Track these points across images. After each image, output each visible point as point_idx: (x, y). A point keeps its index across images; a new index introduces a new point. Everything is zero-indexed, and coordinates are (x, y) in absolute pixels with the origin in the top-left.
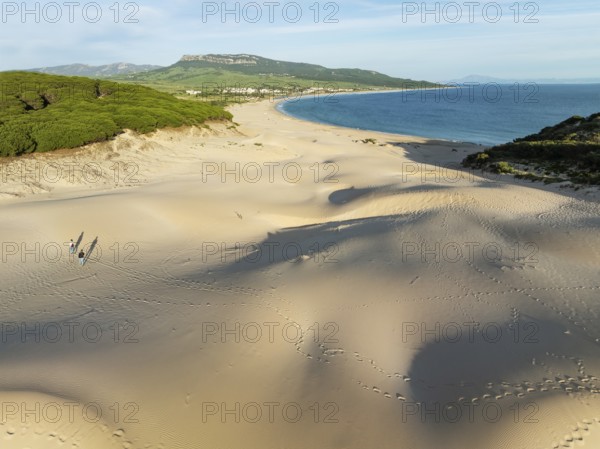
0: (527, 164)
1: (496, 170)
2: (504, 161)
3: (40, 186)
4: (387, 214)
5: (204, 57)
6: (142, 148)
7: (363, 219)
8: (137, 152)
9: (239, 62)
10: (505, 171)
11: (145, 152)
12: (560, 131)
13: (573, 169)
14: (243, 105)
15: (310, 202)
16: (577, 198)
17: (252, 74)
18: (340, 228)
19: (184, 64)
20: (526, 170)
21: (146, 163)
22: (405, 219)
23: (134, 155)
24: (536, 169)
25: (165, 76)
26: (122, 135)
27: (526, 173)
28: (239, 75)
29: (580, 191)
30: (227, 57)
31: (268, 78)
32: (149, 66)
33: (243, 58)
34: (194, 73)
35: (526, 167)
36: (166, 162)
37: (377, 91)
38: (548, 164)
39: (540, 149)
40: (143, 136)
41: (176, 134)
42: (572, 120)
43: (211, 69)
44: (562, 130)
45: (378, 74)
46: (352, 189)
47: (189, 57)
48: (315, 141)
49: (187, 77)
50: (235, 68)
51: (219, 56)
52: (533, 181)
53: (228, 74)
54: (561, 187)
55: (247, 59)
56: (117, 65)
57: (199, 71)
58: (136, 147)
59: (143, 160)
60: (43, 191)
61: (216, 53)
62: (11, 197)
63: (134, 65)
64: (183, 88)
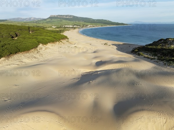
0: (147, 53)
1: (139, 55)
2: (142, 52)
3: (22, 62)
4: (110, 69)
5: (57, 16)
6: (45, 49)
7: (104, 70)
8: (44, 51)
9: (67, 17)
10: (142, 55)
11: (46, 50)
12: (157, 43)
13: (159, 55)
14: (69, 31)
15: (90, 65)
16: (157, 65)
17: (71, 21)
18: (99, 73)
19: (51, 18)
20: (147, 55)
21: (47, 54)
22: (114, 71)
23: (43, 51)
24: (150, 55)
25: (45, 21)
26: (39, 46)
27: (147, 56)
28: (67, 21)
29: (158, 63)
30: (64, 16)
31: (76, 22)
32: (40, 18)
33: (68, 16)
34: (54, 21)
35: (147, 54)
36: (52, 53)
37: (108, 26)
38: (153, 53)
39: (151, 49)
40: (45, 45)
41: (53, 44)
42: (161, 40)
43: (59, 19)
44: (158, 43)
45: (108, 21)
46: (101, 61)
47: (52, 16)
48: (91, 44)
49: (52, 22)
50: (66, 19)
51: (61, 15)
52: (148, 59)
53: (64, 21)
54: (154, 61)
55: (70, 16)
56: (31, 18)
57: (55, 20)
58: (43, 49)
59: (46, 53)
60: (24, 63)
61: (60, 15)
62: (17, 65)
63: (36, 18)
64: (51, 25)
